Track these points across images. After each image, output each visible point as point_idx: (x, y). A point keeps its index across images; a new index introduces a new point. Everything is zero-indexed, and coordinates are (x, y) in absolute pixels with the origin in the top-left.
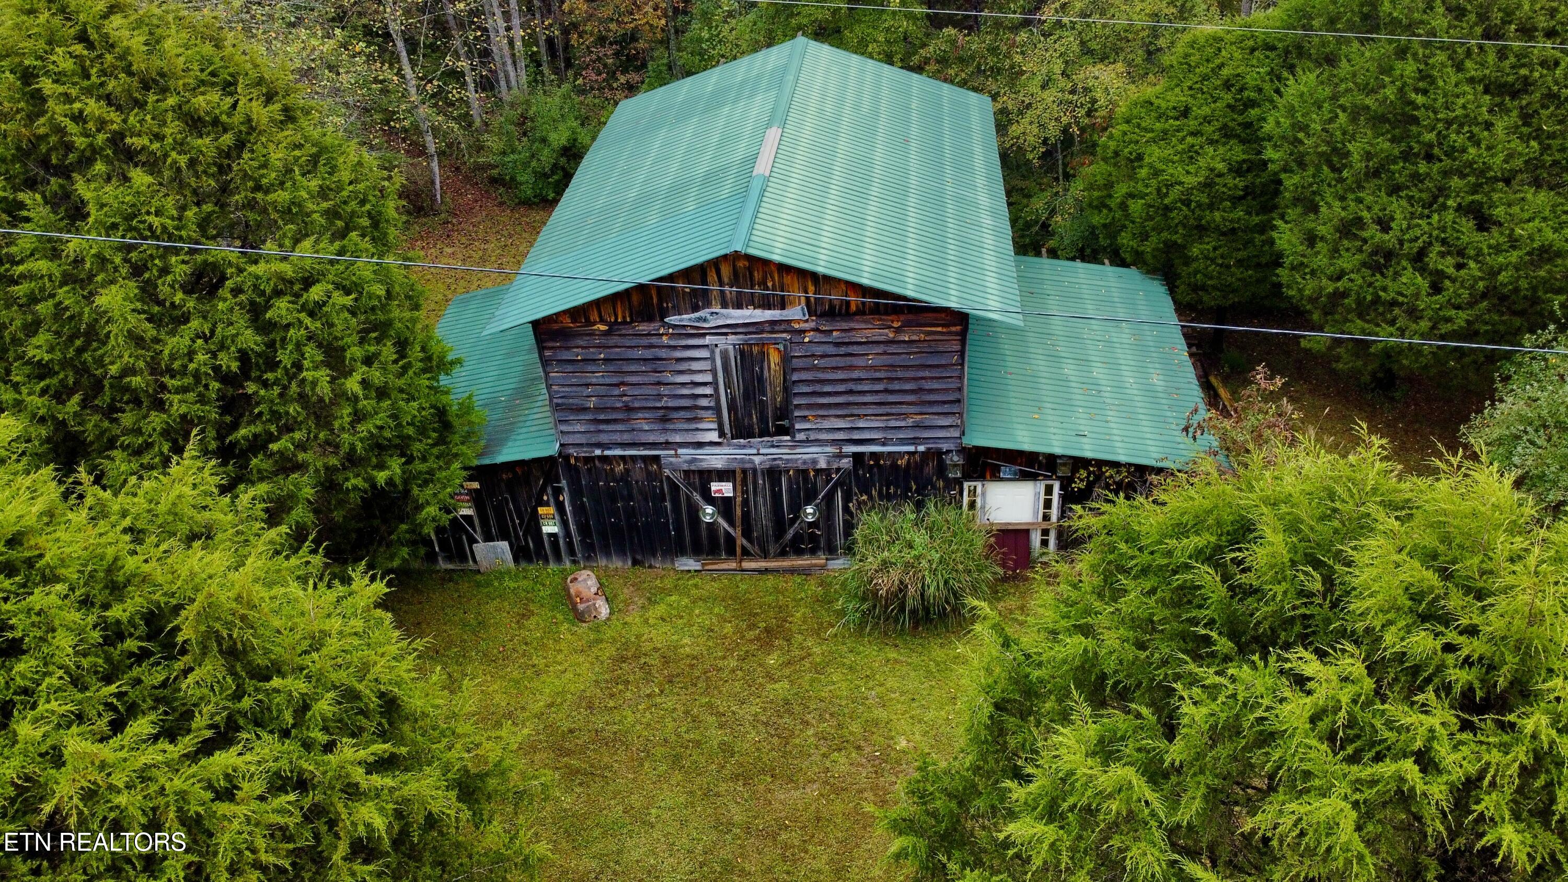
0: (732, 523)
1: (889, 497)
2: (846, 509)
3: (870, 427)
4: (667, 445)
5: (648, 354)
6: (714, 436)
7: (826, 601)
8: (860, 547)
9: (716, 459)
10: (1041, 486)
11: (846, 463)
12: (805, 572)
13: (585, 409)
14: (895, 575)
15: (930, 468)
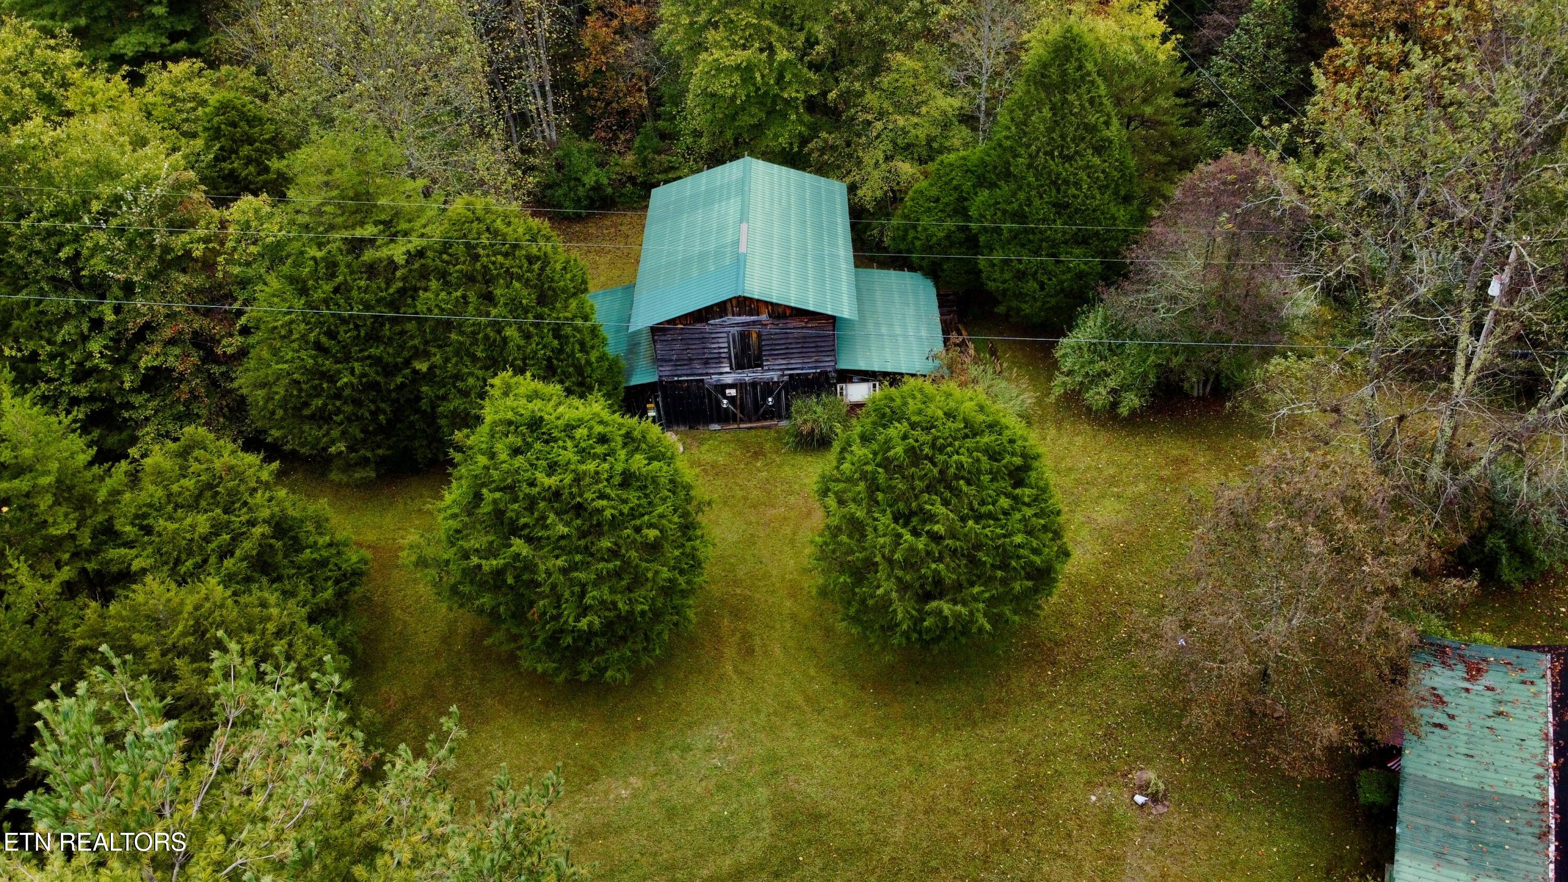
0: (735, 407)
1: (805, 393)
2: (787, 399)
3: (796, 362)
4: (707, 374)
5: (700, 336)
6: (728, 370)
7: (779, 439)
8: (794, 414)
9: (729, 379)
10: (871, 384)
11: (786, 378)
12: (769, 427)
13: (671, 360)
14: (809, 425)
15: (822, 379)
